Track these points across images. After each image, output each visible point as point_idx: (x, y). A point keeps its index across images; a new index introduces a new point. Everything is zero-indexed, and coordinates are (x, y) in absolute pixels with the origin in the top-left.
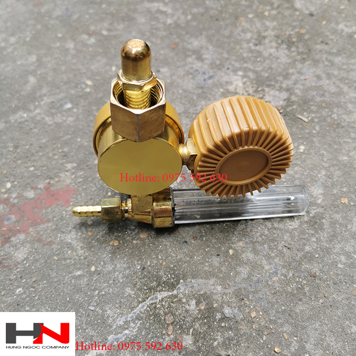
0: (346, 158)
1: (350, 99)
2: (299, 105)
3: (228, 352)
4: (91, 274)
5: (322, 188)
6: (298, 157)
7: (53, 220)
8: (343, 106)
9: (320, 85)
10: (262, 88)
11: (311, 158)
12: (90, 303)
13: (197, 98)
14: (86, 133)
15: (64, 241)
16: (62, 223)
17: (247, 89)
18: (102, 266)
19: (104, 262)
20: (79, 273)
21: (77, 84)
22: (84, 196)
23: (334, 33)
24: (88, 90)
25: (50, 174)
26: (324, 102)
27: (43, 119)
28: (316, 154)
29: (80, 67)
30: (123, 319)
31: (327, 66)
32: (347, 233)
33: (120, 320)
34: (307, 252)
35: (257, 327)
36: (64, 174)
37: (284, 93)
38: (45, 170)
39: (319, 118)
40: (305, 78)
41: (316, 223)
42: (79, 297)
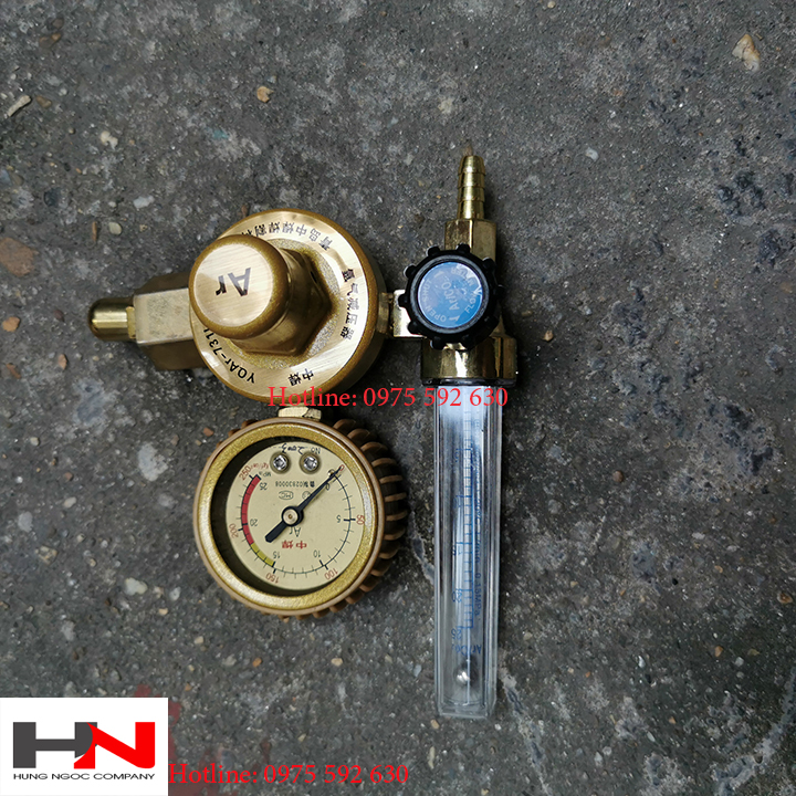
3: (537, 427)
4: (348, 665)
5: (224, 130)
12: (406, 671)
15: (266, 718)
16: (221, 722)
18: (334, 643)
19: (325, 639)
20: (342, 691)
28: (129, 110)
41: (306, 175)
42: (393, 693)
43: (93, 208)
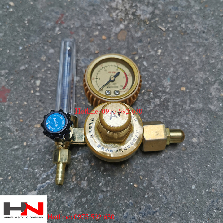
1: (195, 11)
2: (160, 18)
3: (107, 189)
4: (24, 147)
5: (170, 81)
6: (157, 58)
8: (189, 17)
10: (135, 4)
11: (165, 59)
12: (25, 165)
13: (89, 15)
15: (5, 127)
16: (2, 114)
17: (125, 5)
18: (31, 141)
19: (31, 139)
20: (16, 147)
21: (3, 5)
22: (15, 94)
24: (11, 10)
26: (177, 14)
28: (168, 56)
30: (46, 174)
32: (182, 111)
33: (44, 175)
35: (125, 173)
37: (151, 7)
39: (172, 27)
41: (164, 105)
42: (18, 162)
43: (140, 52)
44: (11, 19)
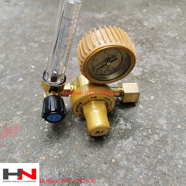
0: (177, 102)
1: (177, 70)
2: (149, 74)
6: (150, 102)
7: (7, 145)
8: (173, 74)
9: (160, 63)
11: (158, 103)
14: (29, 94)
21: (27, 68)
22: (26, 130)
23: (165, 37)
24: (32, 71)
25: (7, 118)
26: (163, 72)
27: (6, 87)
29: (29, 59)
31: (163, 53)
32: (182, 146)
34: (159, 159)
36: (15, 117)
37: (141, 68)
38: (4, 116)
39: (160, 81)
40: (151, 60)
44: (31, 77)
